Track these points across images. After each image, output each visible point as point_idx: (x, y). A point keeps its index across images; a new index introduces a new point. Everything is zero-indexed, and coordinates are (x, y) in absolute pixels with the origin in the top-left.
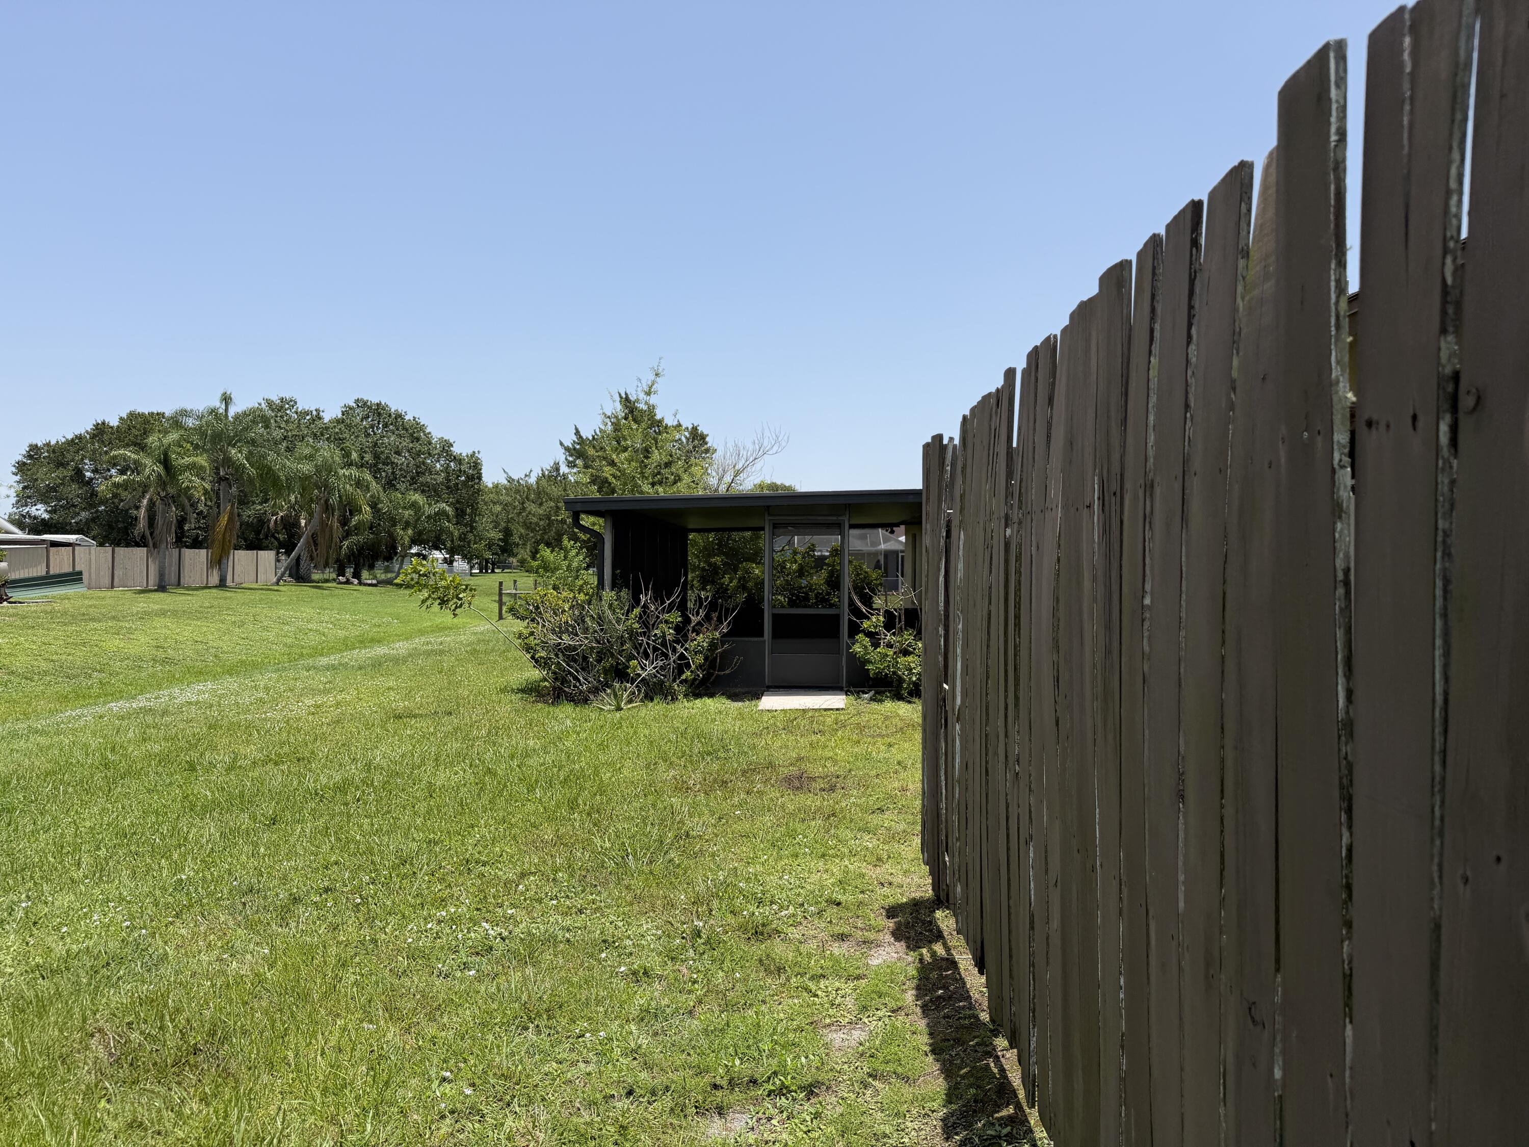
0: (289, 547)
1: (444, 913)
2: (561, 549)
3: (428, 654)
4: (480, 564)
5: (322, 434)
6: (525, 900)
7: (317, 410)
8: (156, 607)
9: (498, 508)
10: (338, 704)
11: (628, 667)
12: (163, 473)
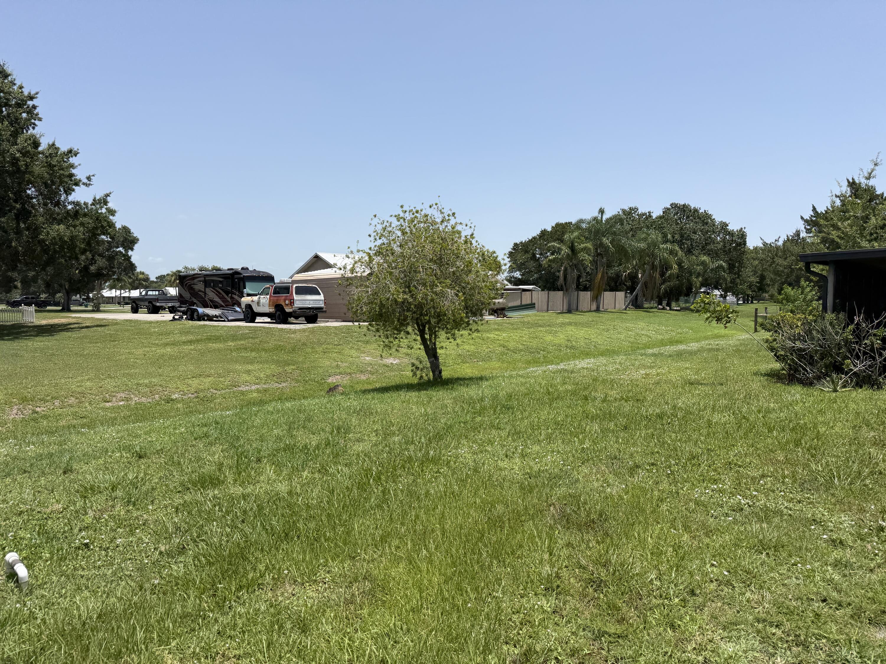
0: (632, 289)
1: (715, 487)
2: (799, 287)
3: (710, 350)
4: (744, 298)
5: (652, 226)
6: (764, 489)
7: (649, 212)
8: (567, 321)
9: (757, 262)
10: (658, 374)
11: (843, 364)
12: (570, 253)
